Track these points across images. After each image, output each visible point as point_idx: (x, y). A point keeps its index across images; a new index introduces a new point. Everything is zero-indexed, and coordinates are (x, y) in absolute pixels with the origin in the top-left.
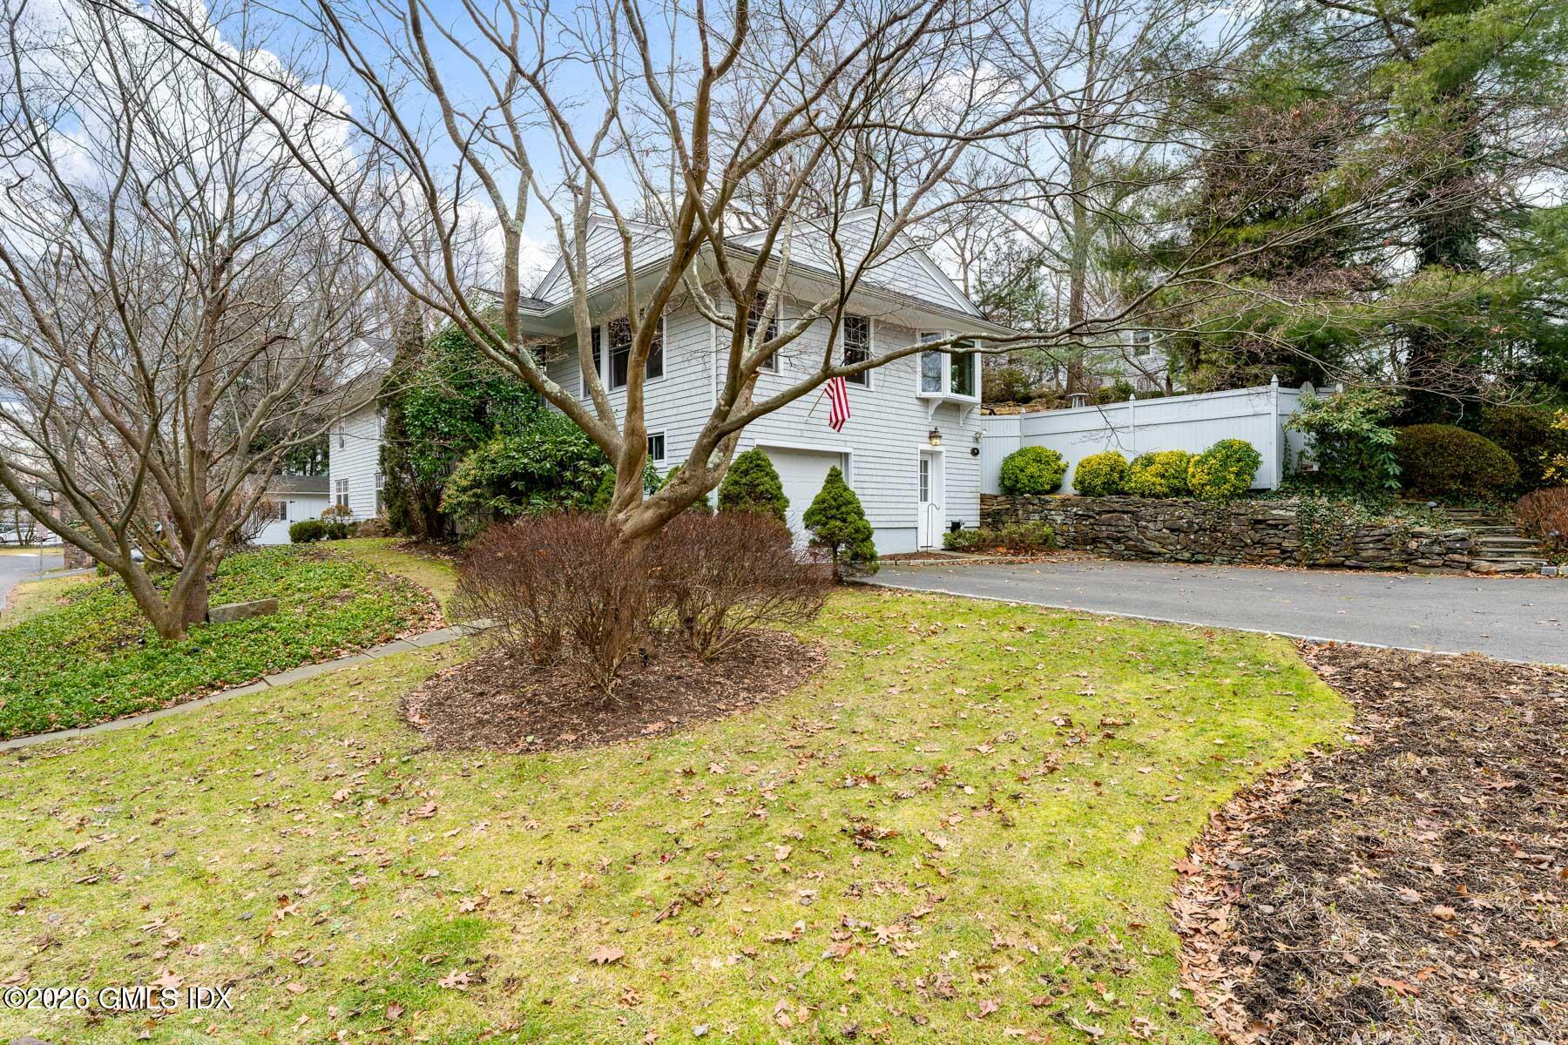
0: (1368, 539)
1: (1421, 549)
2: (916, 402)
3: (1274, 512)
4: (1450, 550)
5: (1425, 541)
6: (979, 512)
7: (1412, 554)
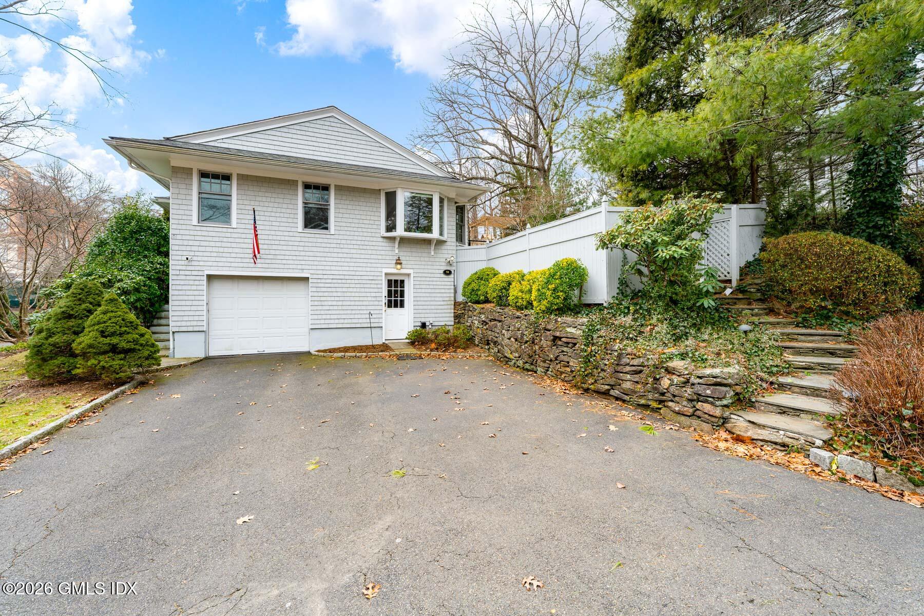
0: (628, 368)
1: (672, 389)
2: (381, 240)
3: (569, 330)
4: (700, 397)
5: (676, 379)
6: (452, 315)
7: (663, 394)
